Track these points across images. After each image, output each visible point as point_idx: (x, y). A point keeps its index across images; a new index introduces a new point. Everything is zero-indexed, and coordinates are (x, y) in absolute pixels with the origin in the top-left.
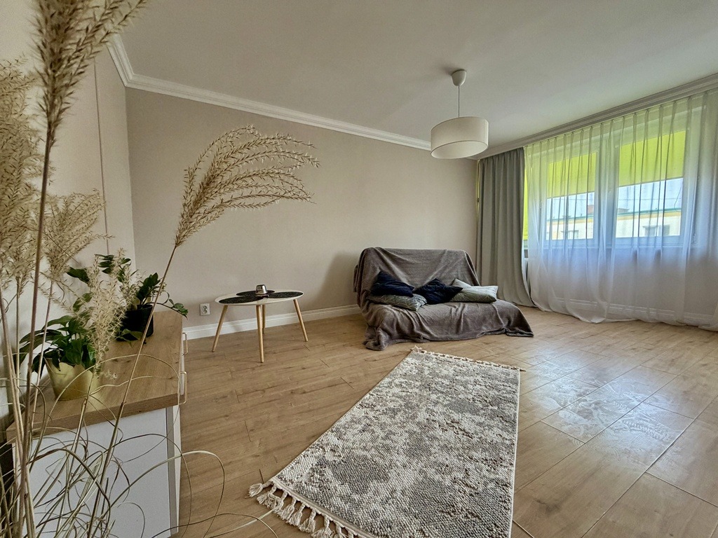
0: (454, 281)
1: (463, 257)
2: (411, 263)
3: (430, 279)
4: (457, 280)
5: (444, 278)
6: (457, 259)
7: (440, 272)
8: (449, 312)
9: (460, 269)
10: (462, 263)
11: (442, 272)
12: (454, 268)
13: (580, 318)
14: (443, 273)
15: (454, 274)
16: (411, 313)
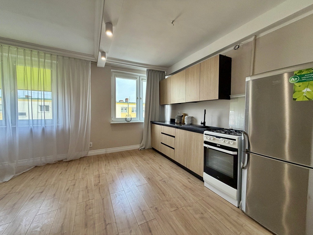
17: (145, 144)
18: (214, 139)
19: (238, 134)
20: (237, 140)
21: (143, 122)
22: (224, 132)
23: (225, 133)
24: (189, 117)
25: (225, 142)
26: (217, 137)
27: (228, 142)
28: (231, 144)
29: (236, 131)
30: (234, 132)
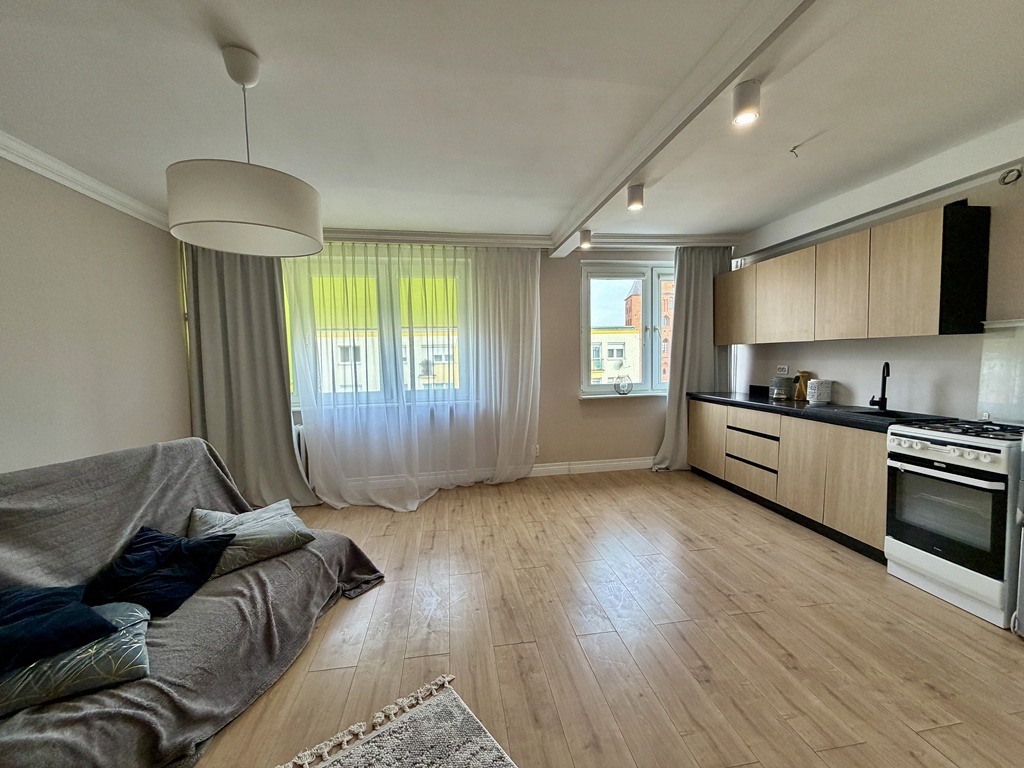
0: (191, 517)
1: (201, 454)
2: (55, 512)
3: (127, 534)
4: (199, 512)
5: (166, 515)
6: (189, 462)
7: (150, 506)
8: (236, 619)
9: (199, 485)
10: (203, 468)
11: (157, 503)
12: (187, 484)
13: (394, 508)
14: (158, 506)
15: (188, 499)
16: (130, 694)
17: (669, 456)
18: (924, 448)
19: (1008, 435)
20: (1003, 450)
21: (667, 394)
22: (960, 431)
23: (965, 432)
24: (821, 383)
25: (962, 455)
26: (934, 442)
27: (972, 456)
28: (984, 463)
29: (1003, 428)
30: (995, 430)
